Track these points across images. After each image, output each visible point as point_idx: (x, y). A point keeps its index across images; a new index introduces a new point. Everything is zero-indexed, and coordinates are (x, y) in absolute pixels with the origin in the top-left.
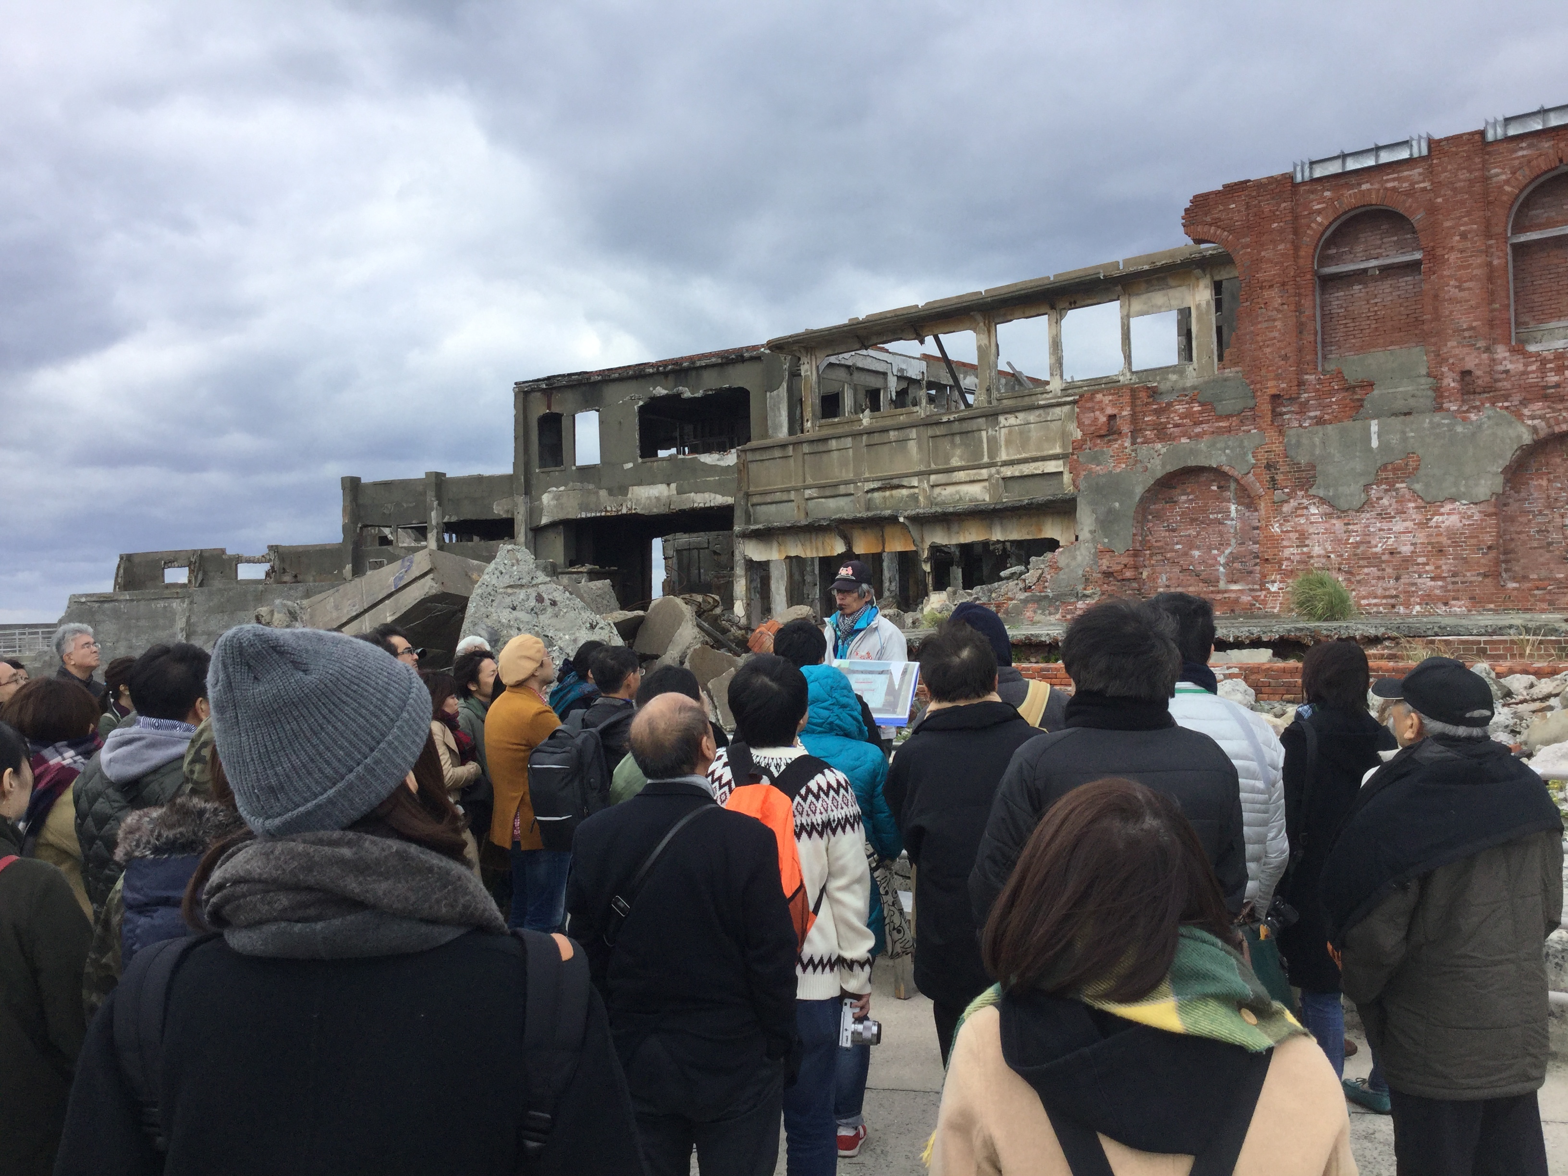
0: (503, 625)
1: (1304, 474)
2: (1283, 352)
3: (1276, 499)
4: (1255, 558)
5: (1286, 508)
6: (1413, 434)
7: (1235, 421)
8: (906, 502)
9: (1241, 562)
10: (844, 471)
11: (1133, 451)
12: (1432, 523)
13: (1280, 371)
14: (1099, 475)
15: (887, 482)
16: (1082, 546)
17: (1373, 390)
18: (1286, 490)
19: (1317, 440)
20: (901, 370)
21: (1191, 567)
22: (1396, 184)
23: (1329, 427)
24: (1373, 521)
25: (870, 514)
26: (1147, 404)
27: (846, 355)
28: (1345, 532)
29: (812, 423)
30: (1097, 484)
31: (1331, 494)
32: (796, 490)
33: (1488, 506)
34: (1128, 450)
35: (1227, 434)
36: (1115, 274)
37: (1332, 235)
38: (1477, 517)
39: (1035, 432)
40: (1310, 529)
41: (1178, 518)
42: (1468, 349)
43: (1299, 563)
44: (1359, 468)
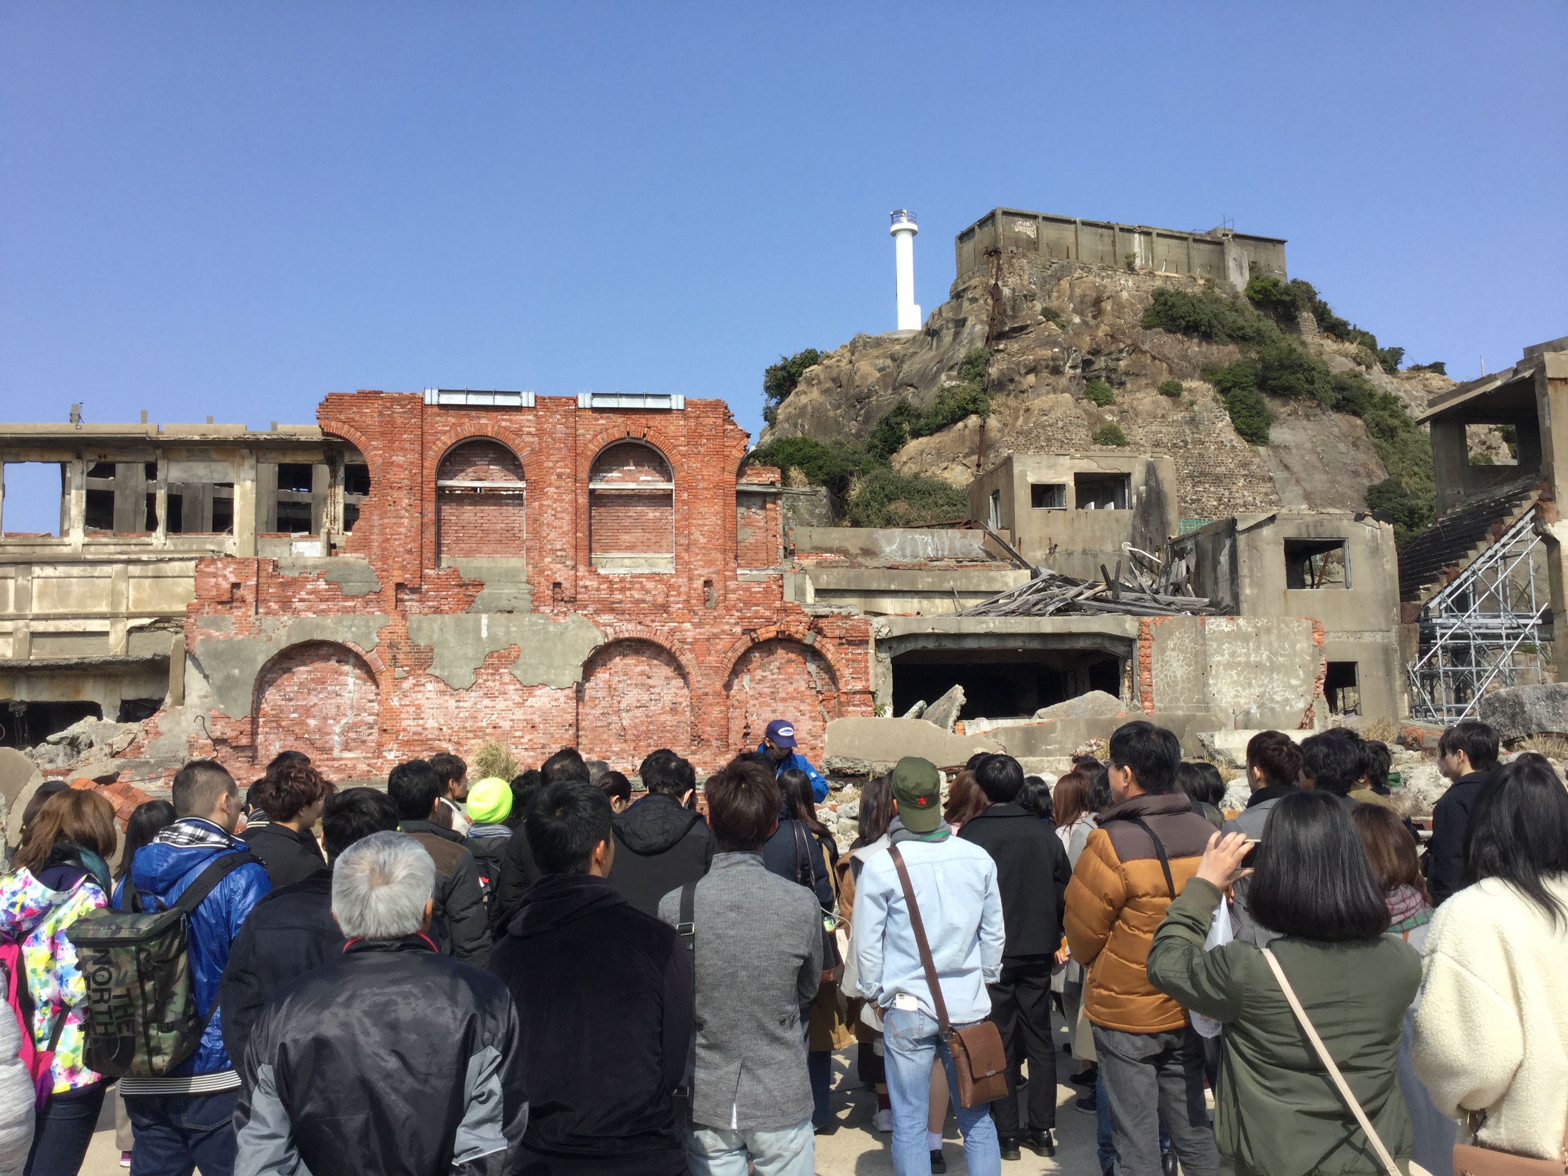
1: (423, 656)
2: (409, 546)
3: (397, 676)
4: (369, 728)
5: (406, 685)
6: (515, 629)
7: (358, 603)
9: (356, 732)
11: (256, 620)
12: (528, 703)
13: (404, 563)
14: (218, 641)
16: (190, 709)
17: (483, 589)
18: (407, 669)
19: (436, 627)
21: (306, 736)
22: (508, 424)
23: (447, 616)
24: (480, 699)
28: (456, 708)
30: (216, 649)
31: (446, 674)
33: (570, 693)
34: (252, 619)
35: (352, 614)
36: (162, 438)
37: (450, 454)
38: (562, 700)
39: (76, 587)
40: (426, 704)
41: (296, 688)
42: (559, 566)
43: (414, 734)
44: (470, 653)
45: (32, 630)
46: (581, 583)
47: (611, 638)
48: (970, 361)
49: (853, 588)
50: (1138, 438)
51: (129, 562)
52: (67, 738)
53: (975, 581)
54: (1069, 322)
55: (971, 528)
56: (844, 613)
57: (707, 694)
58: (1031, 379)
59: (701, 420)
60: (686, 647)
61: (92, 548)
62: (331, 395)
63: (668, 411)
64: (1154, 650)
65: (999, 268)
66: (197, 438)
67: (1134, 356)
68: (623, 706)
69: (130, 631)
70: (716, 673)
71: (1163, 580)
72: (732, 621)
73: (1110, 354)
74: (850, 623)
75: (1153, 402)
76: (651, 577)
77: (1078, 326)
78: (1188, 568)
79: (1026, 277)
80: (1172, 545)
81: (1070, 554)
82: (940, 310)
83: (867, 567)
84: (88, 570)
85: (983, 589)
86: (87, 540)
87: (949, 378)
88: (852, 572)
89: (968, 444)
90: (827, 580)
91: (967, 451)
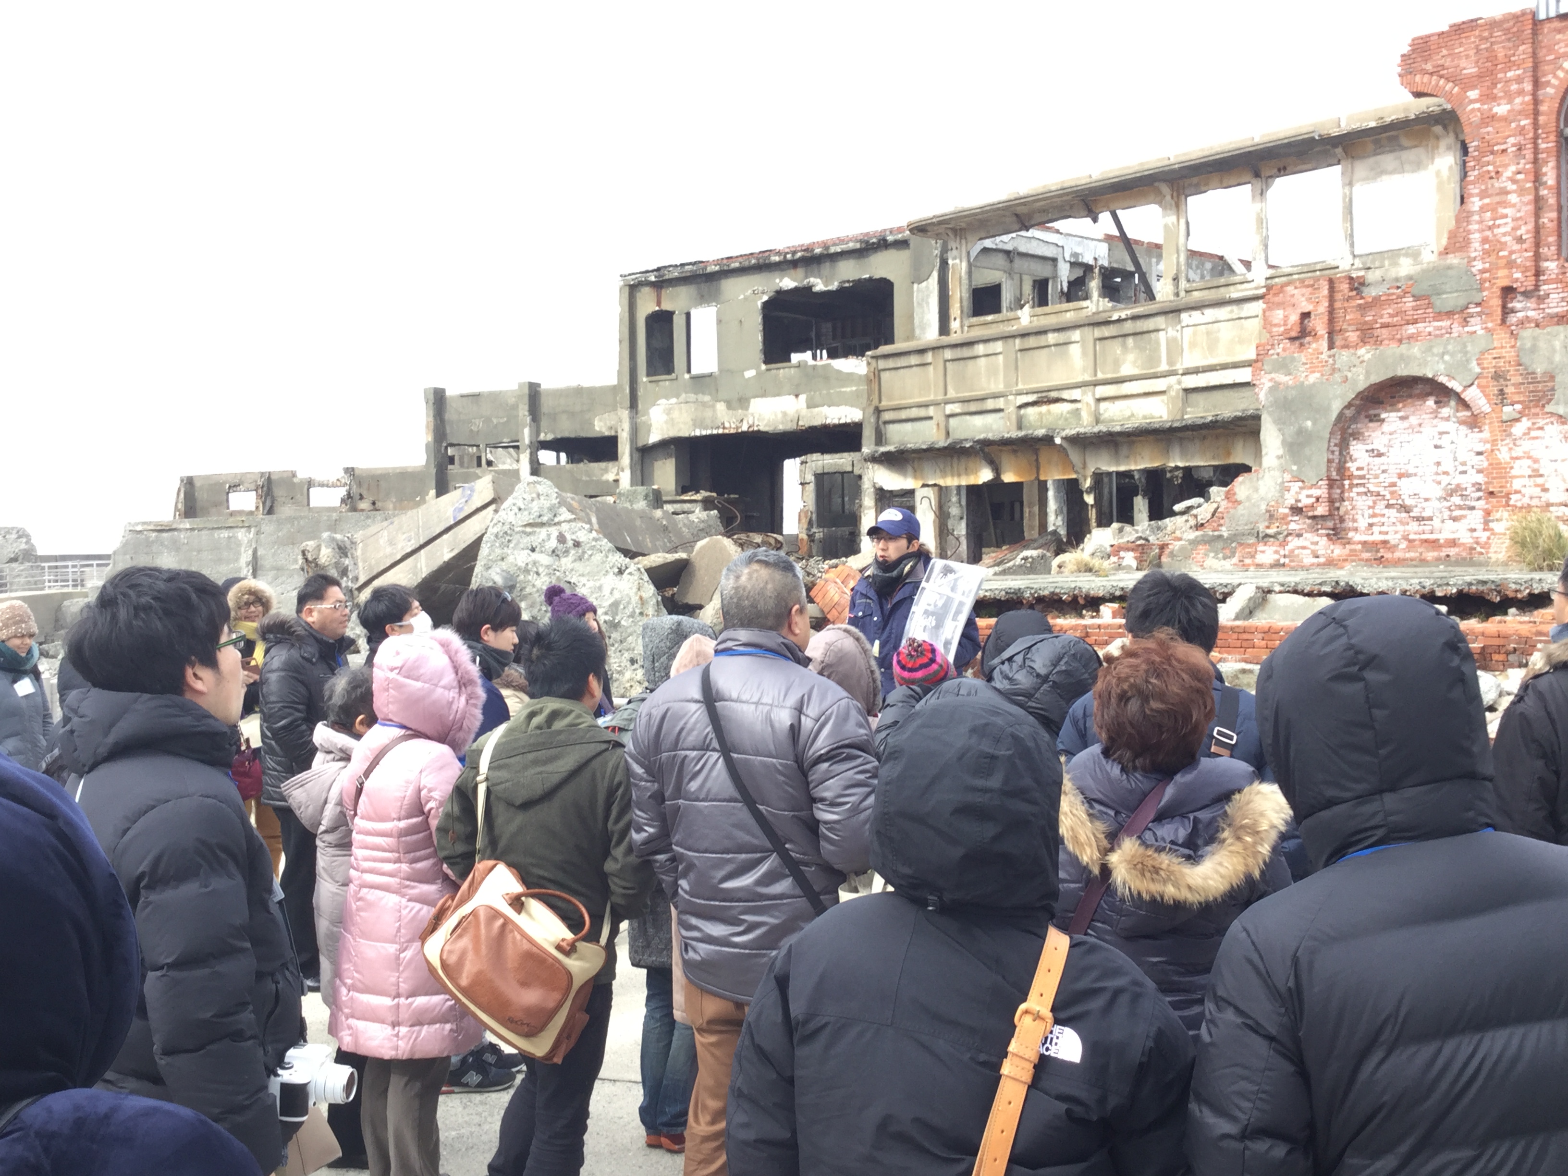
0: (519, 569)
1: (1540, 387)
3: (1505, 418)
4: (1479, 490)
5: (1518, 429)
7: (1456, 320)
8: (1066, 419)
9: (1462, 495)
10: (992, 380)
11: (1330, 357)
13: (1514, 257)
14: (1287, 387)
15: (1044, 394)
16: (1267, 475)
18: (1518, 407)
19: (1558, 344)
20: (1075, 255)
21: (1400, 502)
25: (1021, 434)
26: (1349, 298)
27: (1005, 238)
29: (962, 322)
30: (1285, 398)
32: (936, 404)
34: (1324, 357)
35: (1446, 337)
36: (1334, 132)
40: (1546, 455)
41: (1386, 440)
43: (1532, 497)
62: (1416, 40)
84: (1235, 310)
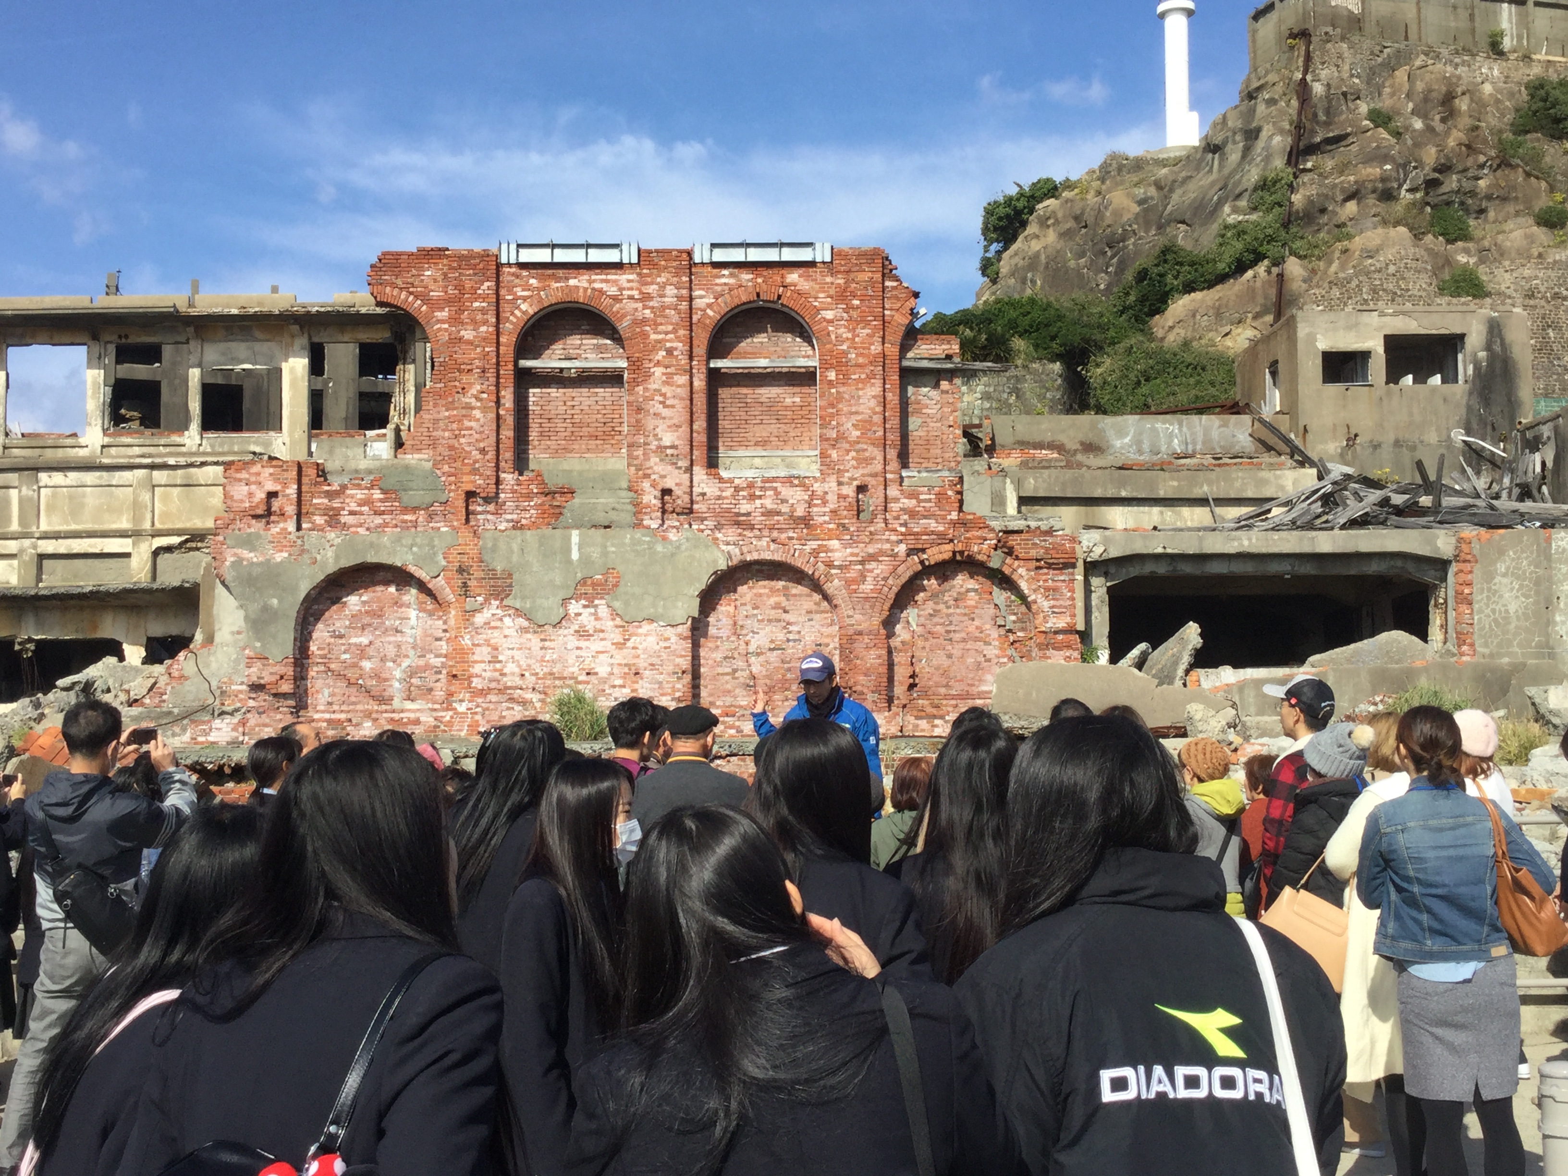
1: (500, 582)
2: (482, 445)
3: (468, 608)
4: (436, 673)
5: (478, 619)
6: (613, 549)
7: (422, 515)
9: (420, 677)
11: (298, 538)
12: (629, 644)
13: (477, 465)
14: (252, 564)
16: (219, 651)
17: (573, 497)
18: (480, 599)
19: (515, 547)
21: (360, 682)
22: (604, 286)
23: (529, 532)
24: (571, 638)
28: (541, 648)
30: (250, 574)
31: (528, 605)
33: (685, 630)
34: (291, 537)
35: (413, 530)
36: (193, 312)
37: (533, 325)
38: (674, 639)
39: (92, 498)
40: (504, 644)
41: (347, 623)
42: (669, 467)
43: (491, 680)
44: (558, 580)
45: (39, 551)
46: (700, 490)
47: (735, 561)
48: (1264, 185)
49: (1069, 495)
50: (1503, 287)
51: (153, 467)
52: (79, 682)
53: (1238, 484)
54: (1407, 128)
55: (1238, 413)
56: (1044, 528)
57: (860, 633)
58: (1352, 207)
59: (852, 275)
60: (833, 571)
61: (113, 451)
62: (384, 254)
63: (812, 264)
64: (1477, 576)
65: (1308, 58)
66: (235, 311)
67: (1499, 172)
68: (752, 648)
69: (156, 553)
70: (872, 607)
71: (1506, 481)
72: (894, 538)
73: (1465, 170)
74: (1051, 540)
75: (1526, 236)
76: (789, 480)
77: (1422, 132)
78: (1544, 464)
79: (1347, 67)
80: (1523, 433)
81: (1376, 446)
82: (1224, 117)
83: (1089, 467)
84: (104, 477)
85: (1250, 494)
86: (107, 440)
87: (1235, 210)
88: (1069, 474)
89: (1260, 300)
90: (1033, 486)
91: (1258, 309)
